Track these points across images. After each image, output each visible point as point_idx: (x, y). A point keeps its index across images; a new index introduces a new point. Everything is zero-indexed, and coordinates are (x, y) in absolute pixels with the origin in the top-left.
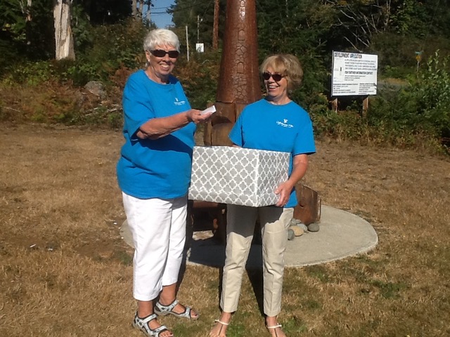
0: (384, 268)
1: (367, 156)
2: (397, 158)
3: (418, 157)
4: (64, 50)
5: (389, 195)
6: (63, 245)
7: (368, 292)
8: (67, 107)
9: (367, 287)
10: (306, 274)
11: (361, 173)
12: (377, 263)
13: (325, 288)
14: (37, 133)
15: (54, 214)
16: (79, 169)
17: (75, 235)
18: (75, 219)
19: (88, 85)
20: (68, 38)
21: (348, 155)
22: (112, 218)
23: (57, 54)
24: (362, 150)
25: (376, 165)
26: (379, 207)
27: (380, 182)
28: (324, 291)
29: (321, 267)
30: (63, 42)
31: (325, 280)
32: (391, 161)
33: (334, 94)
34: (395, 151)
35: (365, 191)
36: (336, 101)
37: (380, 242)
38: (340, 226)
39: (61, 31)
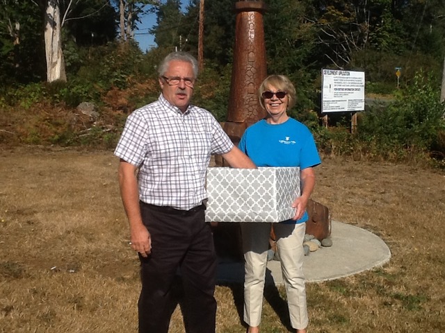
0: (402, 281)
1: (362, 170)
2: (391, 172)
3: (412, 171)
4: (55, 73)
5: (392, 209)
6: (84, 267)
7: (391, 305)
8: (60, 129)
9: (389, 300)
10: (328, 289)
11: (360, 188)
12: (394, 276)
13: (349, 302)
14: (36, 155)
15: (69, 236)
16: (85, 190)
17: (94, 256)
18: (90, 240)
19: (81, 106)
20: (59, 60)
21: (344, 170)
22: (126, 238)
23: (49, 76)
24: (356, 164)
25: (373, 179)
26: (385, 221)
27: (380, 197)
28: (348, 305)
29: (341, 281)
30: (54, 65)
31: (347, 294)
32: (386, 175)
33: (324, 111)
34: (388, 165)
35: (368, 206)
36: (326, 117)
37: (393, 256)
38: (351, 240)
39: (53, 53)
